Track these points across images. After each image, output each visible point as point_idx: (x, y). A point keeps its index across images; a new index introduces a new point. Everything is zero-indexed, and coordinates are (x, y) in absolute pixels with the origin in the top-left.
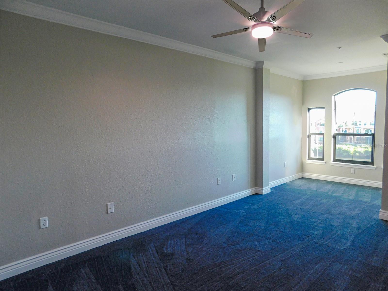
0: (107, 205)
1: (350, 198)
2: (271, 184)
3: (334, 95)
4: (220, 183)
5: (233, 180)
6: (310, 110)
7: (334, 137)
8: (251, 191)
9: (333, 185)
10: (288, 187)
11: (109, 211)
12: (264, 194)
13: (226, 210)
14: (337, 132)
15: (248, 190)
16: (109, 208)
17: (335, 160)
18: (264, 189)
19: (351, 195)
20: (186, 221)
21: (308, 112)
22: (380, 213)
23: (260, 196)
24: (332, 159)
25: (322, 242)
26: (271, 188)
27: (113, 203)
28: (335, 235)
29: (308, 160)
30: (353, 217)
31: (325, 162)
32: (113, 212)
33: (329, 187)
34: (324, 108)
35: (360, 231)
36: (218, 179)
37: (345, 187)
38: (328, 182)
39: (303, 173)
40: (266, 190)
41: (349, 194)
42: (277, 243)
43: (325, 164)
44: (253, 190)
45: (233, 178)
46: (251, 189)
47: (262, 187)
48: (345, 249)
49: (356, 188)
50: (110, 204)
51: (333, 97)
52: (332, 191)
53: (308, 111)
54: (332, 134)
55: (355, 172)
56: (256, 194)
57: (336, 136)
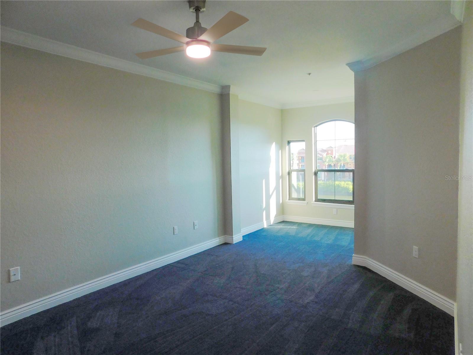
0: (9, 271)
1: (329, 242)
2: (243, 231)
3: (314, 127)
4: (177, 233)
5: (195, 229)
6: (290, 143)
7: (316, 174)
8: (218, 240)
9: (314, 228)
10: (264, 234)
11: (13, 279)
12: (234, 243)
13: (183, 266)
14: (318, 168)
15: (213, 240)
16: (13, 275)
17: (317, 200)
18: (234, 236)
19: (330, 239)
20: (129, 283)
21: (288, 145)
22: (353, 258)
23: (228, 246)
24: (314, 199)
25: (285, 297)
26: (243, 236)
27: (19, 267)
28: (302, 288)
29: (289, 201)
30: (326, 264)
31: (307, 202)
32: (19, 280)
33: (309, 230)
34: (303, 141)
35: (330, 280)
36: (174, 228)
37: (327, 230)
38: (310, 225)
39: (284, 216)
40: (237, 238)
41: (329, 238)
42: (235, 302)
43: (307, 205)
44: (221, 239)
45: (195, 225)
46: (219, 238)
47: (232, 235)
48: (308, 303)
49: (337, 231)
50: (14, 269)
51: (313, 128)
52: (311, 235)
53: (288, 143)
54: (314, 171)
55: (337, 213)
56: (226, 244)
57: (318, 173)
